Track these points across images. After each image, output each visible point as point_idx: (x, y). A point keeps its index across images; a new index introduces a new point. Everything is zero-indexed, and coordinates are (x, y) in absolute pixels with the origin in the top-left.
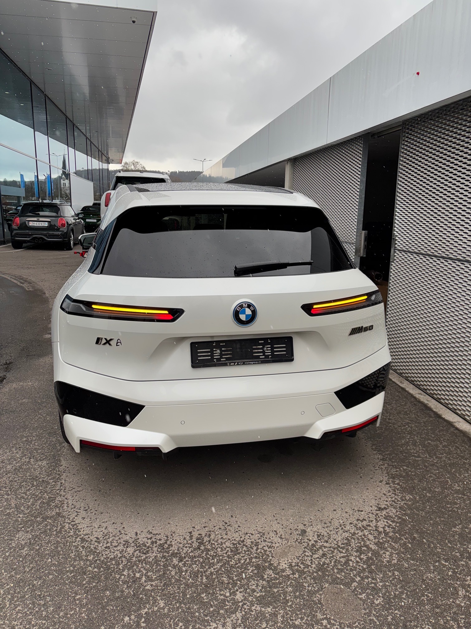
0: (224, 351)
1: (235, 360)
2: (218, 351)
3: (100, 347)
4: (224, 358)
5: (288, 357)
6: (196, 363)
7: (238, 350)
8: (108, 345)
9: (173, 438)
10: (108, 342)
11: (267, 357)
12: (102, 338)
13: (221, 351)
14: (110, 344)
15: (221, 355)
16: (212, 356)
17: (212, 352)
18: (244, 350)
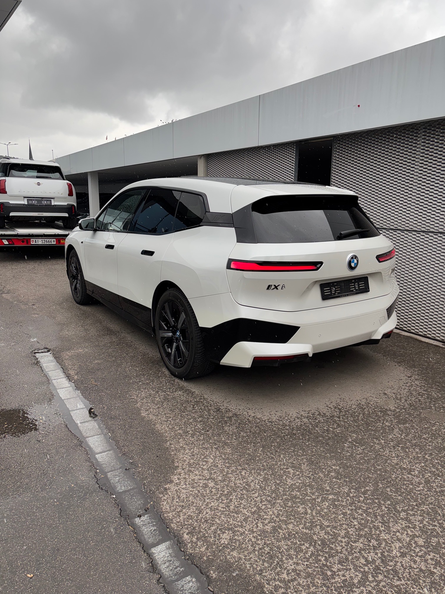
0: (337, 288)
1: (342, 293)
2: (334, 289)
3: (270, 291)
4: (337, 293)
5: (366, 290)
6: (325, 297)
7: (343, 287)
8: (275, 289)
9: (314, 347)
10: (276, 287)
11: (356, 290)
12: (272, 285)
13: (336, 288)
14: (277, 289)
15: (335, 291)
16: (331, 292)
17: (331, 289)
18: (346, 287)
